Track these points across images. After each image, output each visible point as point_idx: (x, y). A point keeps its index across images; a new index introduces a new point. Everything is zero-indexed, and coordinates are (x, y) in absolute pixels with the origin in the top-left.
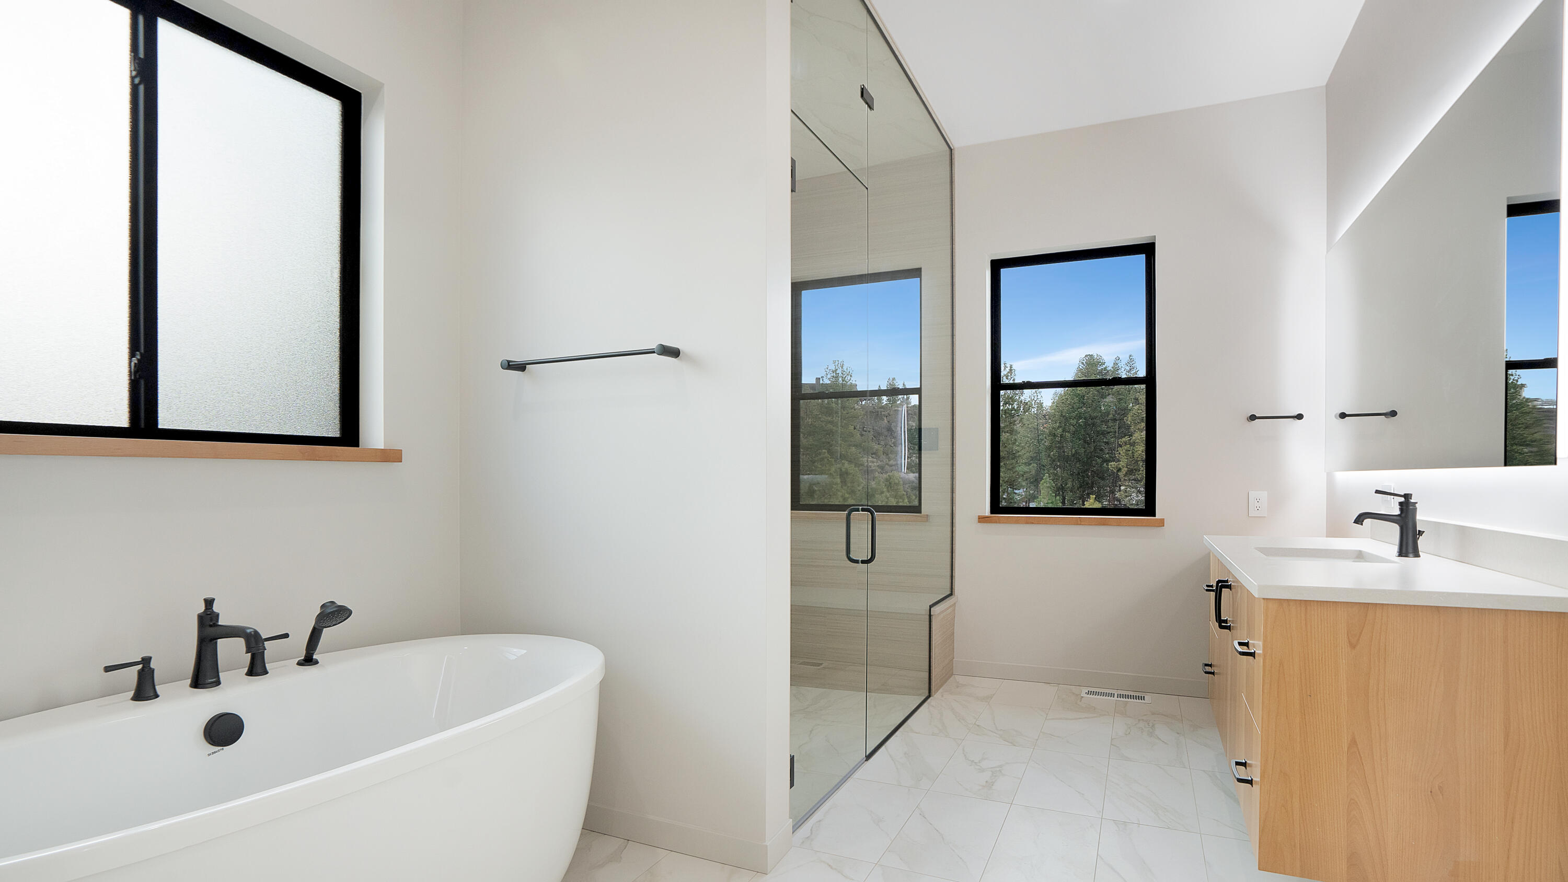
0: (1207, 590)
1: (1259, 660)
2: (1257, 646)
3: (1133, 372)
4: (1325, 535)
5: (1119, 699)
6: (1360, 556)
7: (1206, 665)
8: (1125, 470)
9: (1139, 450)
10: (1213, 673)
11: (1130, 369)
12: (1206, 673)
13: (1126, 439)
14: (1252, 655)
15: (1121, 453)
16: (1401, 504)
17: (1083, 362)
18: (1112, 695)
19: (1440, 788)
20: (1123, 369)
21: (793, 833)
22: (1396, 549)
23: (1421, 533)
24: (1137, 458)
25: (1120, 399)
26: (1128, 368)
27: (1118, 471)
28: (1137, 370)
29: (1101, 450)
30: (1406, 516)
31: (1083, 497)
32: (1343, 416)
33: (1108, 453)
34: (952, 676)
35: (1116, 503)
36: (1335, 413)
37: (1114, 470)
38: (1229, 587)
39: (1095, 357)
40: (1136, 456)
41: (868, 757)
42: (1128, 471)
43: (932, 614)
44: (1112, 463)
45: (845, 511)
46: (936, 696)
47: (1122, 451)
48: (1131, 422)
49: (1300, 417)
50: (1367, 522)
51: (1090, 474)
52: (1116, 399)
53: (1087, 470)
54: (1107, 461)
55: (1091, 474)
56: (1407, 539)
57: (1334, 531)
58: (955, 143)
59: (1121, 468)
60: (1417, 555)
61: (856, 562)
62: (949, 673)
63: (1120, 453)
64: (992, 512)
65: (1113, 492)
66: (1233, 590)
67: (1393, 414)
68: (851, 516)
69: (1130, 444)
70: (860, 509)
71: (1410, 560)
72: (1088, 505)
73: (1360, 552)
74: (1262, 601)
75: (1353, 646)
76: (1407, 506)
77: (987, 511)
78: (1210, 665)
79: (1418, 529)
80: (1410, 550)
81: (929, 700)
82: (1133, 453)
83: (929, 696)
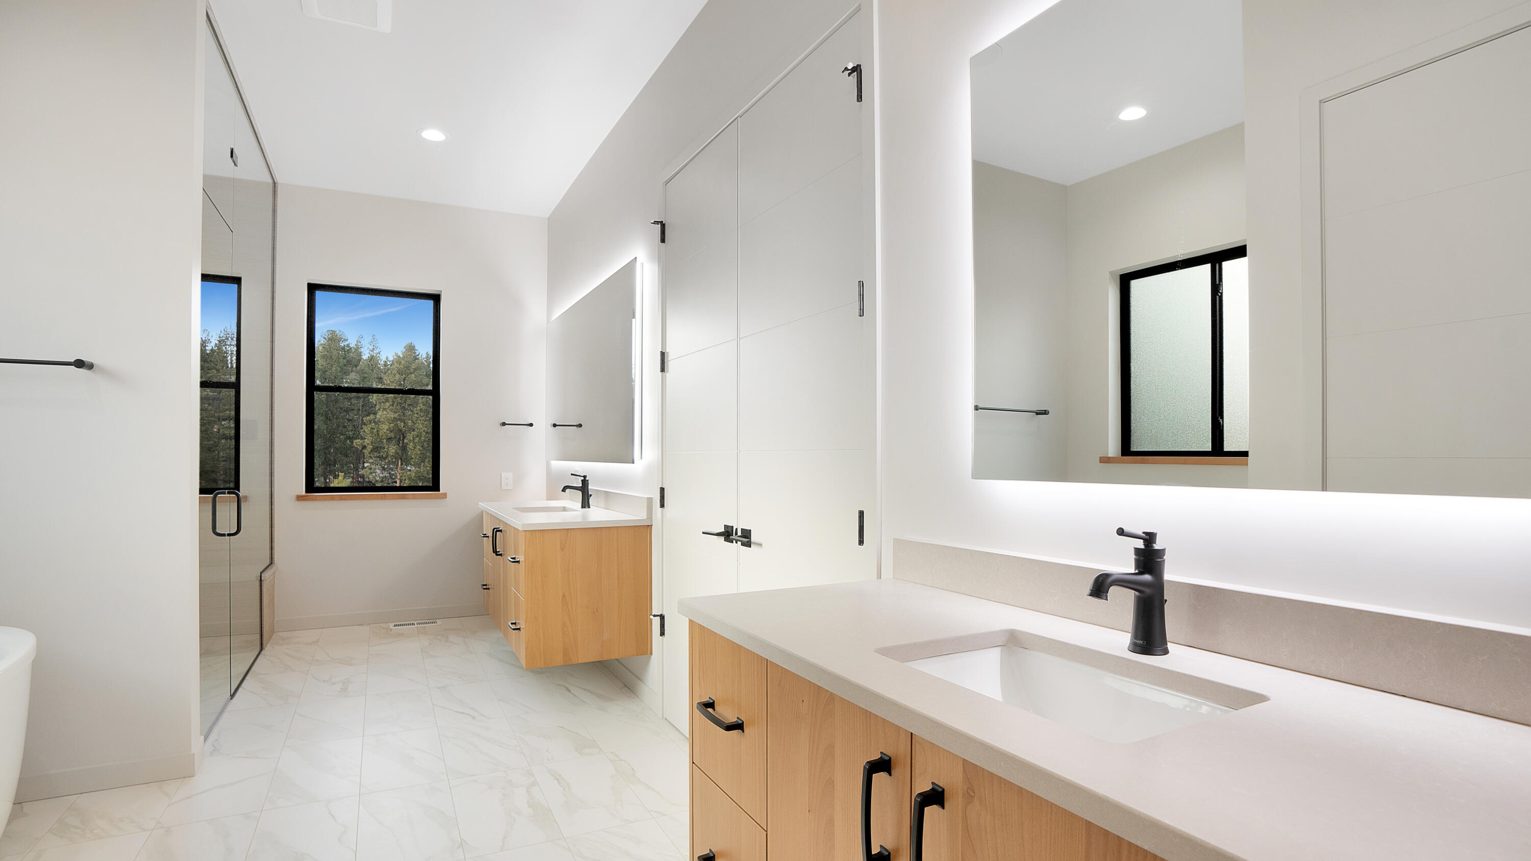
0: (484, 537)
1: (522, 564)
2: (521, 558)
3: (375, 352)
4: (545, 498)
5: (419, 625)
6: (564, 509)
7: (484, 585)
8: (370, 447)
9: (384, 429)
10: (488, 589)
11: (373, 349)
12: (484, 589)
13: (372, 417)
14: (518, 562)
15: (366, 431)
16: (582, 480)
17: (325, 336)
18: (413, 624)
19: (597, 609)
20: (366, 348)
21: (205, 741)
22: (580, 504)
23: (591, 495)
24: (382, 436)
25: (364, 378)
26: (371, 347)
27: (363, 448)
28: (380, 350)
29: (345, 427)
30: (584, 487)
31: (325, 474)
32: (555, 425)
33: (352, 430)
34: (273, 634)
35: (360, 479)
36: (551, 423)
37: (358, 447)
38: (501, 531)
39: (337, 332)
40: (380, 434)
41: (232, 696)
42: (373, 448)
43: (262, 579)
44: (357, 440)
45: (211, 494)
46: (268, 648)
47: (367, 429)
48: (376, 402)
49: (531, 425)
50: (567, 490)
51: (332, 451)
52: (360, 378)
53: (330, 447)
54: (351, 439)
55: (334, 452)
56: (585, 499)
57: (550, 497)
58: (279, 180)
59: (366, 445)
60: (589, 507)
61: (223, 535)
62: (273, 632)
63: (364, 431)
64: (307, 491)
65: (357, 469)
66: (503, 532)
67: (580, 426)
68: (217, 498)
69: (375, 422)
70: (226, 493)
71: (587, 509)
72: (335, 484)
73: (564, 507)
74: (523, 533)
75: (562, 550)
76: (585, 482)
77: (303, 492)
78: (486, 585)
79: (589, 493)
80: (586, 505)
81: (262, 652)
82: (377, 431)
83: (262, 649)
